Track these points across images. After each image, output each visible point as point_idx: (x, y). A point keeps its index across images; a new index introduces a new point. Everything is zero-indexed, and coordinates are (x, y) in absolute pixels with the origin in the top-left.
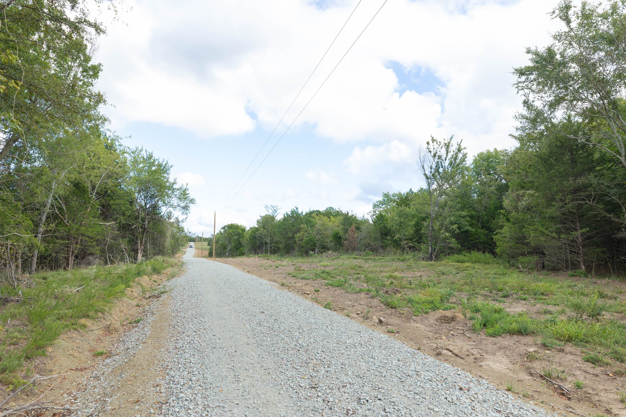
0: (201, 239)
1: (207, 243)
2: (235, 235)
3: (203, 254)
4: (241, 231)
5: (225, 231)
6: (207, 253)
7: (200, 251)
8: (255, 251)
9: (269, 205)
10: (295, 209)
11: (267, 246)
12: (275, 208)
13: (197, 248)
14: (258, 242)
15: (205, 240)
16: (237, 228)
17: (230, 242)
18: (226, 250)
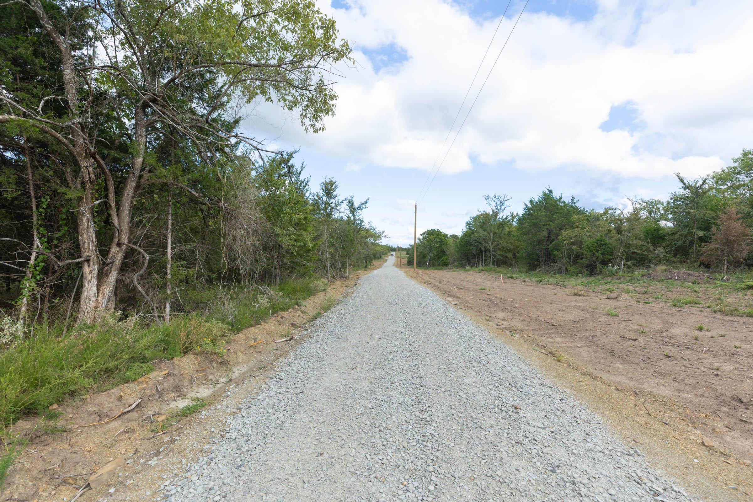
0: (400, 249)
1: (405, 252)
2: (437, 242)
3: (402, 262)
4: (443, 238)
5: (424, 238)
6: (406, 261)
7: (399, 259)
8: (469, 260)
9: (491, 196)
10: (547, 192)
11: (488, 254)
12: (502, 199)
13: (397, 257)
14: (474, 248)
15: (403, 250)
16: (439, 234)
17: (430, 250)
18: (426, 260)
